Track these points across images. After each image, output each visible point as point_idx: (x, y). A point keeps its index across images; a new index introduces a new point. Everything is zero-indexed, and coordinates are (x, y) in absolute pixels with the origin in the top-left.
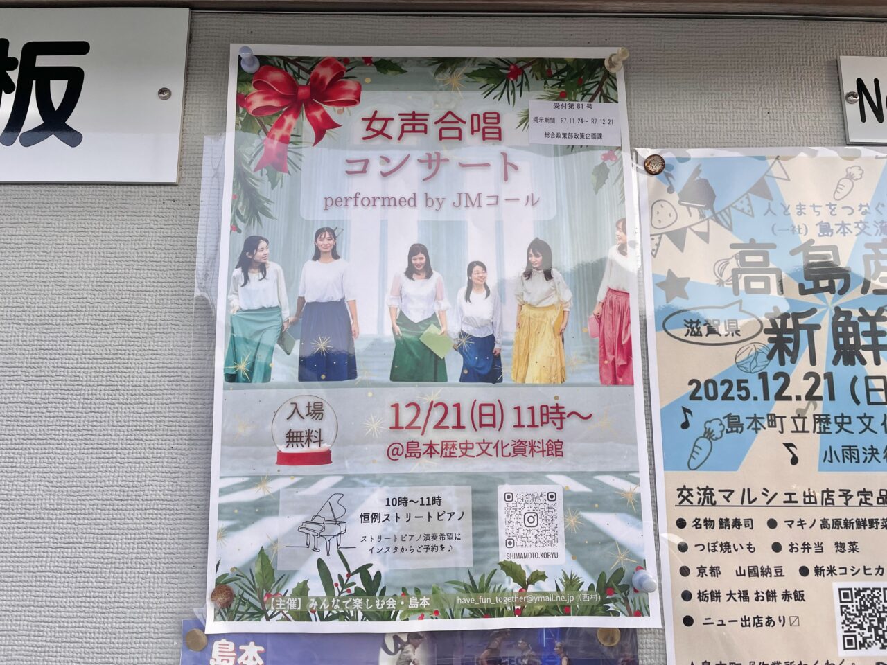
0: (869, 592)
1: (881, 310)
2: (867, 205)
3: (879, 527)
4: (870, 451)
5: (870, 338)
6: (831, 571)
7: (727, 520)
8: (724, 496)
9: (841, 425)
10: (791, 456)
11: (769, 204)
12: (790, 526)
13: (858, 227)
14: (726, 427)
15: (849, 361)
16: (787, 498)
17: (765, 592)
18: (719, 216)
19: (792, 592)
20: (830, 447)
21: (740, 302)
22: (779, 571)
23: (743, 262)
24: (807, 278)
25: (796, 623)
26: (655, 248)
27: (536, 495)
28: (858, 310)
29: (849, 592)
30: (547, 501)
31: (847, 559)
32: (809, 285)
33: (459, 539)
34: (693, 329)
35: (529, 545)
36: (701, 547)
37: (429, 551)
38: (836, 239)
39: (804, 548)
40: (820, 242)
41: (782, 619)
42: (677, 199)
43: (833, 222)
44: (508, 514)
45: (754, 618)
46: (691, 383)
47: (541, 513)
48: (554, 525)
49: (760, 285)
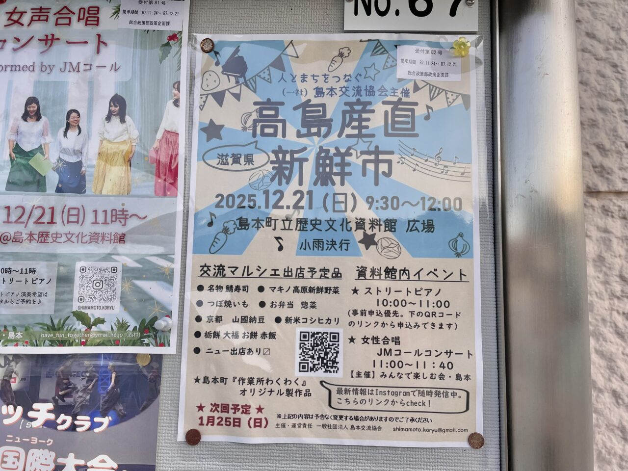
0: (320, 335)
1: (349, 148)
2: (350, 75)
3: (331, 292)
4: (331, 243)
5: (339, 168)
6: (297, 320)
7: (231, 286)
8: (231, 271)
9: (314, 226)
10: (279, 245)
11: (283, 74)
12: (273, 291)
13: (341, 90)
14: (238, 226)
15: (325, 183)
16: (273, 272)
17: (250, 333)
18: (248, 82)
19: (268, 333)
20: (306, 240)
21: (256, 142)
22: (262, 320)
23: (261, 115)
24: (303, 126)
25: (268, 353)
26: (203, 104)
27: (103, 269)
28: (334, 149)
29: (307, 334)
30: (111, 273)
31: (308, 313)
32: (304, 131)
33: (46, 296)
34: (223, 160)
35: (95, 301)
36: (212, 304)
37: (25, 303)
38: (326, 99)
39: (281, 305)
40: (315, 101)
41: (258, 350)
42: (222, 70)
43: (325, 87)
44: (82, 280)
45: (240, 349)
46: (217, 196)
47: (106, 280)
48: (114, 288)
49: (271, 131)
